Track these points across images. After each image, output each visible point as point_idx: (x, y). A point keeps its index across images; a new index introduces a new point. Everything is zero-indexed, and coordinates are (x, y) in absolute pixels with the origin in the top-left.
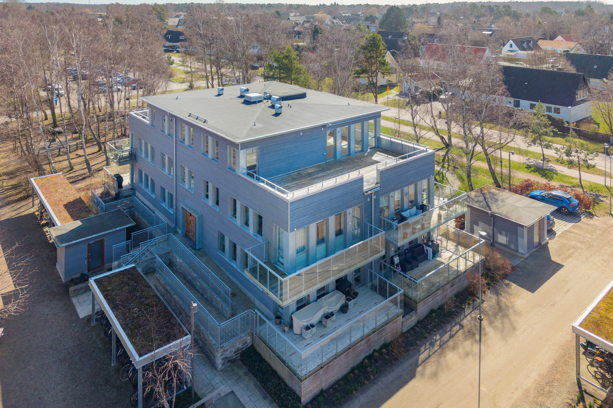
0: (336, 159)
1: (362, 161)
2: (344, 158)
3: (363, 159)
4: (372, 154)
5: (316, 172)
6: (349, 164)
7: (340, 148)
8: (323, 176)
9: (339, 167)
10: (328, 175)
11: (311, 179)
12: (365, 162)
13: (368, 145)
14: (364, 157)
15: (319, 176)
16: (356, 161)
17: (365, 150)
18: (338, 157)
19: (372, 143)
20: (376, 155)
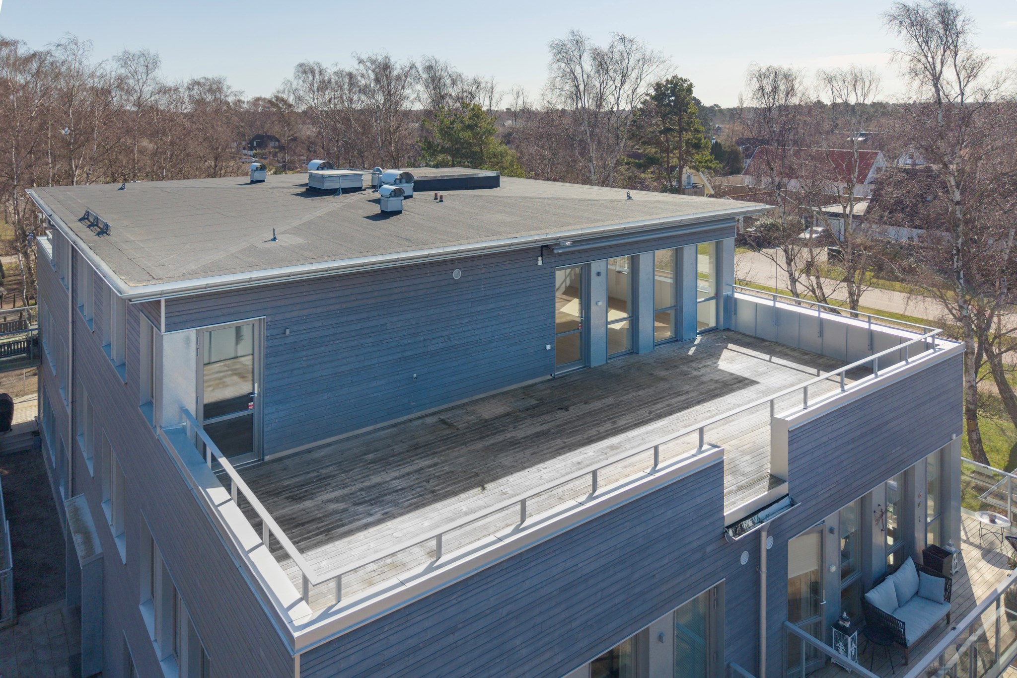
0: (587, 365)
1: (685, 374)
2: (619, 362)
3: (685, 368)
4: (712, 352)
5: (512, 418)
6: (639, 387)
7: (603, 330)
8: (538, 435)
9: (599, 398)
10: (560, 431)
11: (487, 448)
12: (695, 377)
13: (695, 323)
14: (689, 360)
15: (519, 434)
16: (663, 373)
17: (685, 337)
18: (598, 358)
19: (708, 315)
20: (726, 353)
